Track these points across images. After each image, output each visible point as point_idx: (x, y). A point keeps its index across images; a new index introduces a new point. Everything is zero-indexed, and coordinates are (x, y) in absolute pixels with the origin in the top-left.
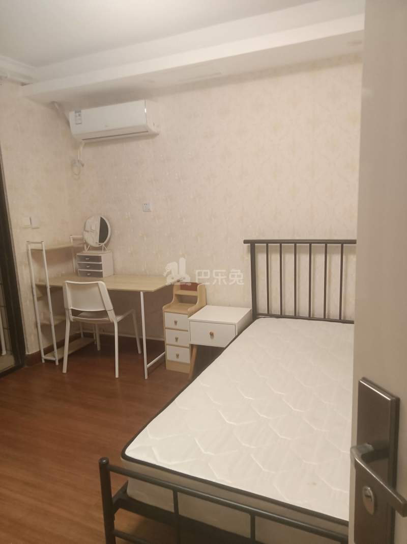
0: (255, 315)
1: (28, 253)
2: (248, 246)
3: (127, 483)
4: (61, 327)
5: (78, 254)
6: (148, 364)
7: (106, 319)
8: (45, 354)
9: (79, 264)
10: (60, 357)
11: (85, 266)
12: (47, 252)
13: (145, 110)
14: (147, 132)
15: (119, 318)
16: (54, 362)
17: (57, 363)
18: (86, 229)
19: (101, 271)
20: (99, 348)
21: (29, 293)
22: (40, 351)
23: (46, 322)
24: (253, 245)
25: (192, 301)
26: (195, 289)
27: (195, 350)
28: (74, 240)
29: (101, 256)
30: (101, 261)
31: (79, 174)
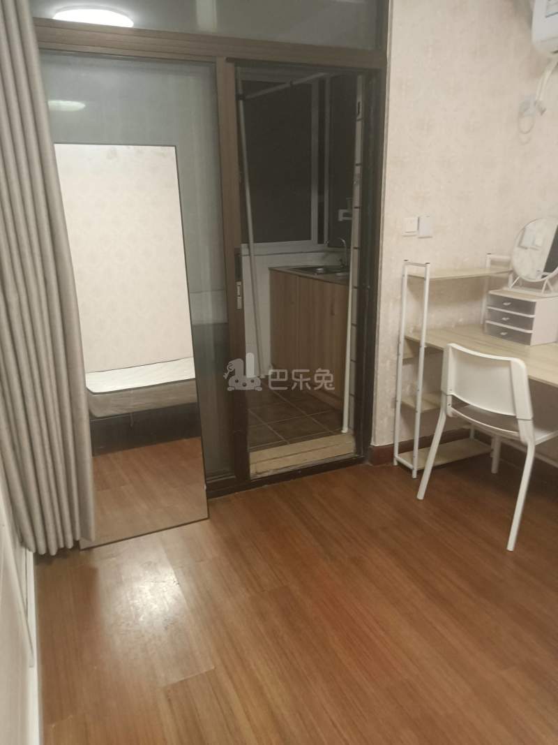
1: (402, 280)
4: (431, 417)
5: (491, 292)
8: (400, 452)
9: (489, 310)
10: (421, 467)
11: (497, 317)
12: (432, 282)
16: (410, 471)
17: (414, 475)
18: (524, 244)
19: (529, 332)
20: (494, 469)
21: (393, 348)
22: (393, 445)
23: (409, 402)
28: (493, 262)
29: (534, 303)
30: (533, 313)
31: (527, 133)
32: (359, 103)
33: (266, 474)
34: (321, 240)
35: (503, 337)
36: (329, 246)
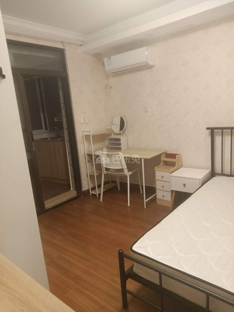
0: (213, 174)
1: (83, 137)
2: (210, 131)
3: (133, 265)
4: (99, 177)
5: (108, 137)
6: (146, 199)
7: (123, 173)
8: (92, 191)
9: (109, 143)
10: (99, 193)
11: (112, 144)
12: (92, 136)
13: (147, 52)
14: (147, 65)
15: (130, 173)
16: (96, 195)
17: (97, 196)
18: (113, 124)
19: (121, 147)
20: (119, 189)
21: (84, 158)
22: (89, 189)
23: (92, 174)
24: (212, 131)
25: (173, 164)
26: (175, 158)
27: (174, 194)
28: (106, 129)
29: (120, 139)
30: (120, 141)
31: (109, 93)
32: (60, 86)
33: (50, 208)
34: (46, 129)
35: (114, 149)
36: (50, 130)
